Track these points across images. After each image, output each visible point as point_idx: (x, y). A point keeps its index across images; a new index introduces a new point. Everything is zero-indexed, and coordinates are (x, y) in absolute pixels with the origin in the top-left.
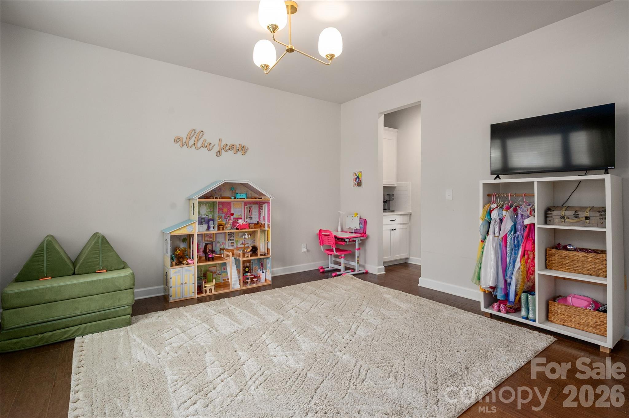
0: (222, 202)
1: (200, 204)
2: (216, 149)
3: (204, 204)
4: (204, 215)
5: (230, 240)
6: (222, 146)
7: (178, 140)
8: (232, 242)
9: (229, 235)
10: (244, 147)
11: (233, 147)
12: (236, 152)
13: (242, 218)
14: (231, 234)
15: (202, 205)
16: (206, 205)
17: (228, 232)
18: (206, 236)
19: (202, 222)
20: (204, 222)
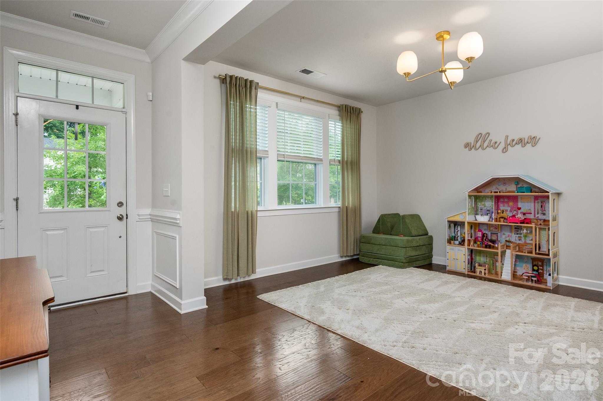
0: (507, 196)
1: (486, 198)
2: (502, 146)
3: (490, 197)
4: (489, 207)
5: (517, 234)
6: (508, 143)
7: (467, 145)
8: (519, 236)
9: (515, 228)
10: (534, 137)
11: (521, 141)
12: (524, 146)
13: (531, 213)
14: (518, 229)
17: (515, 226)
18: (491, 226)
19: (487, 214)
20: (489, 214)
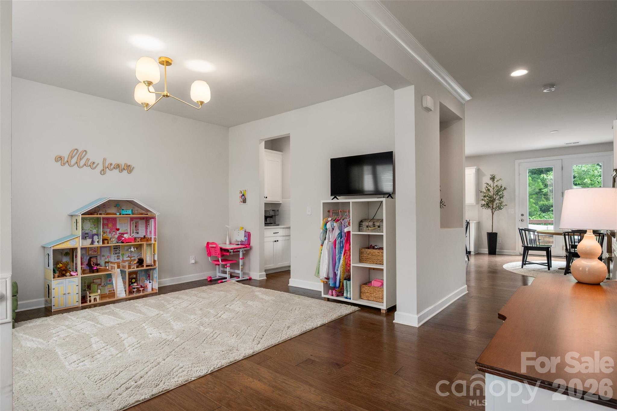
0: (107, 218)
1: (84, 220)
2: (100, 167)
3: (88, 219)
4: (87, 230)
5: (116, 254)
6: (107, 166)
7: (59, 159)
8: (118, 255)
9: (114, 248)
10: (129, 166)
11: (118, 166)
12: (121, 171)
13: (128, 233)
14: (117, 248)
15: (85, 221)
16: (90, 220)
17: (114, 246)
18: (90, 250)
19: (86, 237)
20: (88, 237)
